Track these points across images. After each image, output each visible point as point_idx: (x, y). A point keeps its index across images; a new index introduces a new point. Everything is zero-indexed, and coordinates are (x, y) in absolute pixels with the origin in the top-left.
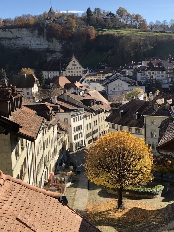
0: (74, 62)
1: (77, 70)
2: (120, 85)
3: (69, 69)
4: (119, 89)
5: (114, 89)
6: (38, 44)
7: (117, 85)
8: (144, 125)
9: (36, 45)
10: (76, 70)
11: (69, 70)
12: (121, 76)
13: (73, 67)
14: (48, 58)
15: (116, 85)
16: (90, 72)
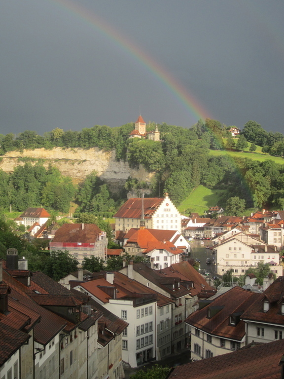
0: (167, 205)
1: (172, 219)
2: (238, 249)
3: (158, 216)
4: (236, 256)
5: (228, 256)
6: (115, 172)
7: (233, 249)
8: (245, 336)
9: (113, 174)
10: (169, 219)
11: (158, 219)
12: (241, 234)
13: (165, 213)
14: (130, 195)
15: (230, 249)
16: (194, 222)
